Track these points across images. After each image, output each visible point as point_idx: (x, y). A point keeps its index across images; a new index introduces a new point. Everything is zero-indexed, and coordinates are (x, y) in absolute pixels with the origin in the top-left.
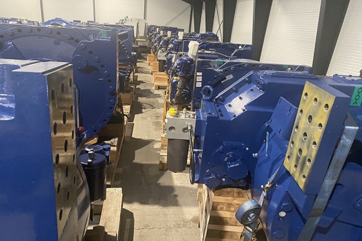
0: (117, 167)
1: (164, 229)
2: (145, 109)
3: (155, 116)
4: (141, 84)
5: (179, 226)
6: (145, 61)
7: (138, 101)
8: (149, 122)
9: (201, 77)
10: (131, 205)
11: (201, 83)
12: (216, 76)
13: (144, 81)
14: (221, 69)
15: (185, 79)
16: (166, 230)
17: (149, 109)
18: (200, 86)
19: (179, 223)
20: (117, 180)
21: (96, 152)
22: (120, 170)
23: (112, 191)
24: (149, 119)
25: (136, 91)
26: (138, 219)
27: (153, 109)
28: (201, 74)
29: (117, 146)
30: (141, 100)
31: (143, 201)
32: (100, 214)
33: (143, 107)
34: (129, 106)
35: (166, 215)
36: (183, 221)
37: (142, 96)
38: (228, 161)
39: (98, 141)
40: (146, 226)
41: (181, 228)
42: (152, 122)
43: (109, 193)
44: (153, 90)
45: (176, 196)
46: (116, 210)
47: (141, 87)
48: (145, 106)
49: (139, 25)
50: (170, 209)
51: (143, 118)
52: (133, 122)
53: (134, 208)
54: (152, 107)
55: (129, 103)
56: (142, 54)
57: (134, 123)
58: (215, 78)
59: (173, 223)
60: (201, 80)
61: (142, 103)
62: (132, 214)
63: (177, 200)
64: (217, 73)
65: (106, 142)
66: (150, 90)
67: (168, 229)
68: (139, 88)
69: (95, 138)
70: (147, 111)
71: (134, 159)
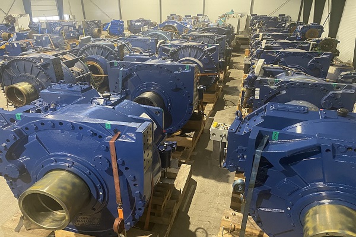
0: (193, 151)
1: (214, 195)
2: (227, 106)
3: (233, 113)
4: (231, 81)
5: (224, 195)
6: (243, 55)
7: (224, 98)
8: (227, 118)
9: (259, 92)
10: (197, 177)
11: (259, 96)
12: (271, 92)
13: (235, 78)
14: (276, 86)
15: (250, 91)
16: (215, 196)
17: (230, 106)
18: (258, 98)
19: (225, 193)
20: (192, 160)
21: (168, 145)
22: (195, 154)
23: (185, 166)
24: (228, 115)
25: (224, 89)
26: (199, 186)
27: (234, 107)
28: (259, 89)
29: (193, 138)
30: (227, 97)
31: (206, 176)
32: (175, 179)
33: (226, 104)
34: (213, 104)
35: (218, 187)
36: (228, 193)
37: (228, 93)
38: (240, 157)
39: (181, 133)
40: (203, 191)
41: (225, 196)
42: (229, 118)
43: (183, 167)
44: (240, 87)
45: (229, 176)
46: (185, 178)
47: (230, 84)
48: (228, 103)
49: (240, 20)
50: (222, 184)
51: (222, 114)
52: (214, 117)
53: (198, 179)
54: (234, 105)
55: (213, 102)
56: (242, 47)
57: (214, 119)
58: (270, 93)
59: (221, 192)
60: (259, 94)
61: (226, 101)
62: (196, 182)
63: (228, 179)
64: (271, 89)
65: (187, 134)
66: (237, 87)
67: (216, 195)
68: (228, 85)
69: (180, 131)
70: (228, 108)
71: (207, 147)
